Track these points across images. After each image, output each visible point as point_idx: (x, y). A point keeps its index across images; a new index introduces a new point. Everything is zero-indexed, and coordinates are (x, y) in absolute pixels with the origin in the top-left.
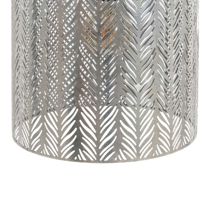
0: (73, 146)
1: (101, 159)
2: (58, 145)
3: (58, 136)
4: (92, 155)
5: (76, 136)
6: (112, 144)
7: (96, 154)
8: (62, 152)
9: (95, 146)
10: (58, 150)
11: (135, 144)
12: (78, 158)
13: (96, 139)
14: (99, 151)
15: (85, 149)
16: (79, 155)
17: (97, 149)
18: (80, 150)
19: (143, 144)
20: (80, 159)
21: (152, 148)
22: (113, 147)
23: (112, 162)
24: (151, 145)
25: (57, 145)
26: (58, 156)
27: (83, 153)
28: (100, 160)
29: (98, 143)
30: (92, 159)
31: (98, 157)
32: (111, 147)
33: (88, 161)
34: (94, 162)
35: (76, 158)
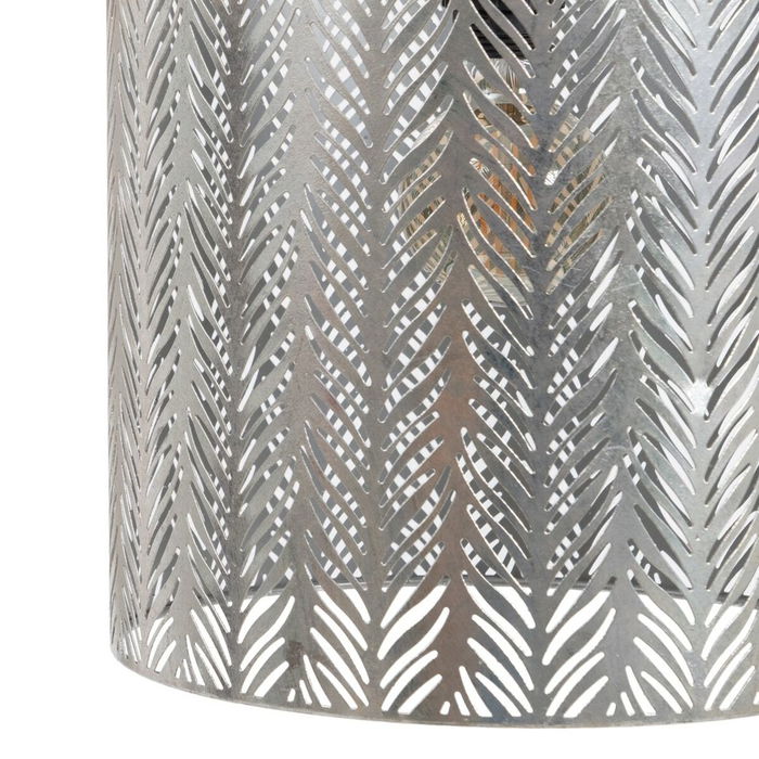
0: (434, 655)
1: (551, 711)
2: (368, 656)
3: (366, 618)
4: (514, 694)
5: (446, 612)
6: (596, 644)
7: (530, 686)
8: (383, 684)
9: (528, 652)
10: (366, 680)
11: (689, 647)
12: (454, 707)
13: (530, 623)
14: (542, 674)
15: (485, 664)
16: (458, 696)
17: (533, 664)
18: (463, 671)
19: (719, 648)
20: (464, 711)
21: (753, 668)
22: (600, 656)
23: (594, 724)
24: (750, 656)
25: (363, 655)
26: (366, 703)
27: (477, 684)
28: (545, 711)
29: (538, 639)
30: (514, 712)
31: (540, 699)
32: (591, 655)
33: (500, 717)
34: (526, 721)
35: (445, 709)
